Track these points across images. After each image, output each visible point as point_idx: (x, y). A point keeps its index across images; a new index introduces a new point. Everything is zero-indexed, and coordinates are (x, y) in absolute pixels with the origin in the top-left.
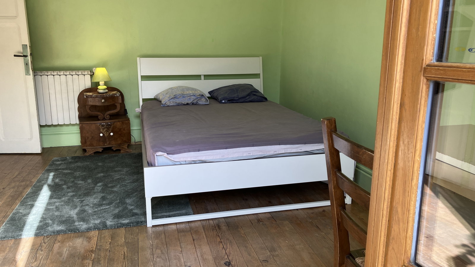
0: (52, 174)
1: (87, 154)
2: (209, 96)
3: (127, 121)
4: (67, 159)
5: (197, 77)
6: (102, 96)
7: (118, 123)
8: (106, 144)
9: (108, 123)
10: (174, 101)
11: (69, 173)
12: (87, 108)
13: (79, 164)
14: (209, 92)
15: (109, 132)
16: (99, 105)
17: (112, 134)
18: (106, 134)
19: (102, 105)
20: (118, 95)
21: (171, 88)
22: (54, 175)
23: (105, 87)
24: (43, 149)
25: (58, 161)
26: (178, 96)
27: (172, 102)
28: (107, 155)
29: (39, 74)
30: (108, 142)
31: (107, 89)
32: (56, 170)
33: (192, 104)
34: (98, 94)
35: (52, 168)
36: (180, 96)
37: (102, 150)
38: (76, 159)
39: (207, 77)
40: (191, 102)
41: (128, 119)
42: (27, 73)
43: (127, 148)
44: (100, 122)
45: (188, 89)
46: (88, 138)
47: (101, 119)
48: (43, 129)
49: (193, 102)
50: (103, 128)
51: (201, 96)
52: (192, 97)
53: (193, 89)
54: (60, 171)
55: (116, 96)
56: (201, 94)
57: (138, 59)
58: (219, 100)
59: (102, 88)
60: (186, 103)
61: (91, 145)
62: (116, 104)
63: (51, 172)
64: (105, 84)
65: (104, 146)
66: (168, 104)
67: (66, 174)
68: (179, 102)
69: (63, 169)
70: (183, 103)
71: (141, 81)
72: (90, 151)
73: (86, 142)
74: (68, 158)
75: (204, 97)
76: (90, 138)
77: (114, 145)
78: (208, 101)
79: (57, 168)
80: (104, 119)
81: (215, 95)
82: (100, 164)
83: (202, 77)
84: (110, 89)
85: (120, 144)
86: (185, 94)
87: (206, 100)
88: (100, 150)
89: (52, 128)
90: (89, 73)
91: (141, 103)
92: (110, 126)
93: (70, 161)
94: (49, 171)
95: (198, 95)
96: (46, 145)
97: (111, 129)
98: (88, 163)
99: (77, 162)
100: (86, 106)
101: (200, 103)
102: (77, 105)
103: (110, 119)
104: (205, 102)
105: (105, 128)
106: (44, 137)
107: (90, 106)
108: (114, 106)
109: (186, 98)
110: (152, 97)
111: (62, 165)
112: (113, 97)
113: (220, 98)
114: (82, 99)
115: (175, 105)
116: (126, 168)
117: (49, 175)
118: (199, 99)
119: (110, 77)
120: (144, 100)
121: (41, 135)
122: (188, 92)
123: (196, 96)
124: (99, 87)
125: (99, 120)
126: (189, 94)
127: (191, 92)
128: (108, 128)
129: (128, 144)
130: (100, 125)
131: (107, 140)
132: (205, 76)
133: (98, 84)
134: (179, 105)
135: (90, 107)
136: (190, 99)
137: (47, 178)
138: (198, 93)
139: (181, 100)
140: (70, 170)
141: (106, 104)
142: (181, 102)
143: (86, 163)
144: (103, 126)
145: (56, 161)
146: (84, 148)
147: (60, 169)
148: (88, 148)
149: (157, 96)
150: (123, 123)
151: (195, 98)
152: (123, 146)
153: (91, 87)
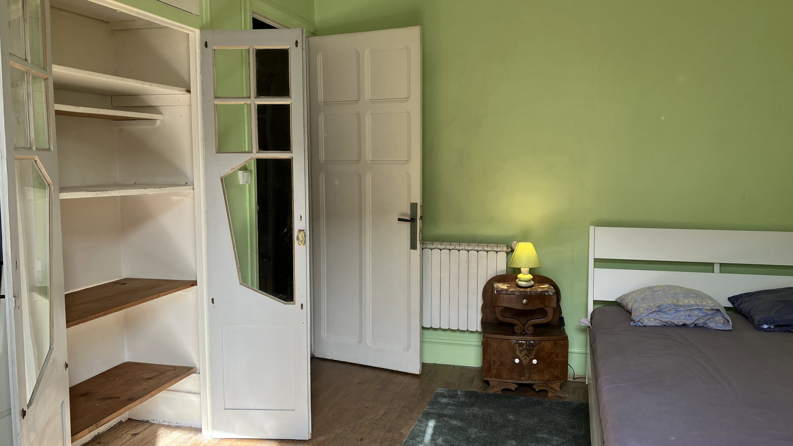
0: (432, 424)
1: (491, 391)
2: (730, 305)
3: (562, 342)
4: (457, 395)
5: (707, 267)
6: (525, 293)
7: (548, 343)
8: (523, 378)
9: (529, 341)
10: (657, 317)
11: (459, 427)
12: (498, 311)
13: (476, 410)
14: (729, 299)
15: (531, 357)
16: (517, 308)
17: (535, 362)
18: (524, 361)
19: (523, 308)
20: (551, 294)
21: (651, 289)
22: (435, 428)
23: (530, 277)
25: (443, 396)
26: (666, 308)
27: (652, 320)
28: (522, 398)
29: (429, 247)
30: (527, 375)
31: (533, 280)
32: (439, 417)
33: (693, 326)
34: (518, 289)
35: (434, 411)
36: (669, 309)
37: (516, 389)
38: (473, 397)
39: (726, 267)
40: (692, 322)
41: (566, 339)
42: (413, 246)
43: (559, 389)
44: (516, 337)
45: (689, 293)
46: (494, 363)
47: (519, 332)
48: (426, 332)
49: (696, 322)
50: (521, 349)
51: (714, 312)
52: (696, 313)
53: (697, 294)
54: (446, 419)
55: (547, 294)
56: (714, 308)
57: (592, 228)
58: (756, 323)
59: (525, 277)
60: (681, 324)
61: (499, 376)
62: (546, 309)
63: (431, 418)
64: (531, 271)
65: (520, 380)
66: (646, 322)
67: (453, 429)
68: (667, 320)
69: (450, 417)
70: (676, 322)
71: (594, 268)
72: (496, 387)
73: (489, 370)
74: (459, 393)
75: (721, 313)
76: (498, 363)
77: (536, 380)
78: (731, 323)
79: (441, 412)
80: (523, 334)
81: (745, 307)
82: (511, 417)
83: (717, 268)
84: (539, 278)
85: (548, 380)
86: (680, 306)
87: (725, 320)
88: (513, 387)
89: (440, 332)
90: (505, 249)
91: (591, 308)
92: (534, 347)
93: (462, 399)
94: (428, 416)
95: (708, 310)
96: (429, 360)
97: (534, 353)
98: (492, 411)
99: (473, 405)
100: (496, 308)
101: (712, 325)
102: (480, 303)
103: (534, 334)
104: (723, 324)
105: (524, 350)
106: (426, 346)
107: (502, 308)
108: (542, 312)
109: (682, 313)
110: (612, 299)
111: (450, 407)
112: (542, 296)
113: (757, 318)
114: (489, 292)
115: (658, 325)
117: (427, 426)
118: (709, 317)
119: (540, 263)
120: (595, 302)
121: (422, 342)
122: (686, 301)
123: (704, 311)
124: (520, 276)
125: (514, 333)
126: (689, 306)
127: (692, 302)
128: (529, 351)
129: (563, 382)
130: (516, 343)
131: (526, 371)
132: (721, 265)
133: (518, 271)
134: (666, 326)
135: (502, 310)
136: (689, 316)
137: (424, 432)
138: (709, 305)
139: (672, 317)
140: (461, 420)
141: (530, 308)
142: (672, 321)
143: (488, 410)
144: (521, 345)
145: (441, 396)
146: (488, 379)
147: (446, 416)
148: (493, 379)
149: (623, 297)
150: (555, 344)
151: (700, 314)
152: (554, 386)
153: (505, 274)
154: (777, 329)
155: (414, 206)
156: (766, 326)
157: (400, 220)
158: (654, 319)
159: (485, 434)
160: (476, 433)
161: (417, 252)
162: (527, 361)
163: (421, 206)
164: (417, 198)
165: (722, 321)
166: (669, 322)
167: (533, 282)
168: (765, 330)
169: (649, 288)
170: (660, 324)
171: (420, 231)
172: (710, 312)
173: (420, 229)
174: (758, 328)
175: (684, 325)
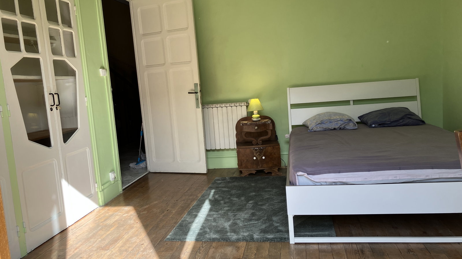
0: (213, 191)
1: (243, 175)
2: (359, 120)
3: (277, 146)
4: (226, 179)
5: (346, 103)
6: (255, 123)
7: (270, 148)
8: (259, 167)
9: (260, 148)
10: (321, 126)
11: (227, 190)
12: (243, 134)
13: (236, 184)
14: (359, 118)
15: (261, 156)
16: (253, 131)
17: (264, 158)
18: (258, 158)
19: (256, 131)
20: (269, 123)
21: (319, 115)
22: (215, 192)
23: (258, 116)
24: (208, 170)
25: (219, 180)
26: (325, 121)
27: (318, 128)
28: (259, 177)
29: (206, 107)
30: (260, 165)
31: (260, 117)
32: (216, 188)
33: (339, 129)
34: (253, 122)
35: (214, 186)
36: (327, 121)
37: (255, 173)
38: (234, 179)
39: (356, 102)
40: (338, 126)
41: (278, 145)
42: (197, 106)
43: (277, 171)
44: (253, 147)
45: (336, 114)
46: (244, 161)
47: (255, 144)
48: (209, 153)
49: (340, 127)
50: (256, 152)
51: (348, 121)
52: (340, 122)
53: (340, 114)
54: (220, 188)
55: (267, 123)
56: (349, 119)
57: (288, 89)
58: (369, 124)
59: (255, 116)
60: (333, 128)
61: (246, 167)
62: (268, 131)
63: (213, 189)
64: (259, 113)
65: (257, 168)
66: (315, 129)
67: (224, 192)
68: (326, 127)
69: (222, 187)
70: (330, 128)
71: (291, 109)
72: (246, 173)
73: (241, 165)
74: (227, 178)
75: (352, 121)
76: (245, 161)
77: (266, 168)
78: (357, 125)
79: (218, 186)
80: (257, 144)
81: (365, 119)
82: (253, 184)
83: (352, 103)
84: (263, 117)
85: (271, 167)
86: (332, 119)
87: (354, 124)
88: (254, 172)
89: (216, 152)
90: (246, 104)
91: (290, 130)
92: (262, 150)
93: (229, 180)
94: (211, 188)
95: (346, 120)
96: (211, 167)
97: (263, 153)
98: (243, 183)
99: (234, 182)
100: (242, 133)
101: (348, 127)
102: (235, 132)
103: (262, 144)
104: (353, 126)
105: (258, 152)
106: (209, 160)
107: (245, 133)
108: (266, 133)
109: (333, 123)
110: (301, 123)
111: (222, 184)
112: (265, 125)
113: (369, 122)
114: (239, 127)
115: (322, 130)
116: (275, 189)
117: (210, 192)
118: (346, 123)
119: (262, 107)
120: (293, 127)
121: (207, 158)
122: (335, 117)
123: (344, 121)
124: (253, 116)
125: (253, 145)
126: (336, 119)
127: (338, 117)
128: (261, 153)
129: (279, 167)
130: (253, 149)
131: (260, 163)
132: (354, 101)
133: (252, 113)
134: (326, 130)
135: (245, 134)
136: (337, 124)
137: (209, 194)
138: (346, 118)
139: (328, 125)
140: (228, 188)
141: (259, 131)
142: (328, 127)
143: (242, 183)
144: (256, 150)
145: (218, 180)
146: (241, 170)
147: (220, 187)
148: (244, 169)
149: (305, 122)
150: (273, 148)
151: (342, 123)
152: (274, 169)
153: (246, 116)
154: (379, 126)
155: (196, 85)
156: (373, 126)
157: (189, 93)
158: (319, 127)
159: (240, 192)
160: (235, 192)
161: (200, 110)
162: (260, 158)
163: (200, 85)
164: (197, 81)
165: (353, 125)
166: (327, 128)
167: (260, 119)
168: (373, 127)
169: (317, 115)
170: (323, 130)
171: (200, 98)
172: (346, 121)
173: (200, 97)
174: (370, 126)
175: (335, 129)
